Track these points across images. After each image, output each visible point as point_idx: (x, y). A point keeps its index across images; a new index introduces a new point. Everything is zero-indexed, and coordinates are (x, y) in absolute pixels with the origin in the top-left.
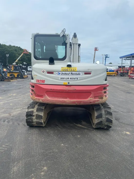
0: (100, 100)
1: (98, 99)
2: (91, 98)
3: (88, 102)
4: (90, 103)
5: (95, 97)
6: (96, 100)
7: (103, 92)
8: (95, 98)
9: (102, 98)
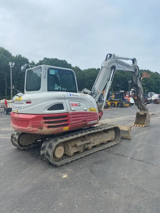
0: (38, 130)
1: (37, 129)
2: (29, 126)
3: (28, 130)
4: (30, 131)
5: (34, 126)
6: (35, 129)
7: (41, 122)
8: (34, 128)
9: (42, 129)
